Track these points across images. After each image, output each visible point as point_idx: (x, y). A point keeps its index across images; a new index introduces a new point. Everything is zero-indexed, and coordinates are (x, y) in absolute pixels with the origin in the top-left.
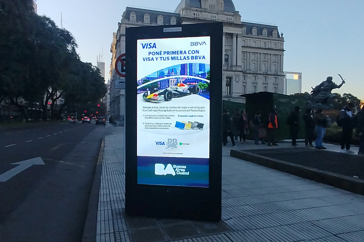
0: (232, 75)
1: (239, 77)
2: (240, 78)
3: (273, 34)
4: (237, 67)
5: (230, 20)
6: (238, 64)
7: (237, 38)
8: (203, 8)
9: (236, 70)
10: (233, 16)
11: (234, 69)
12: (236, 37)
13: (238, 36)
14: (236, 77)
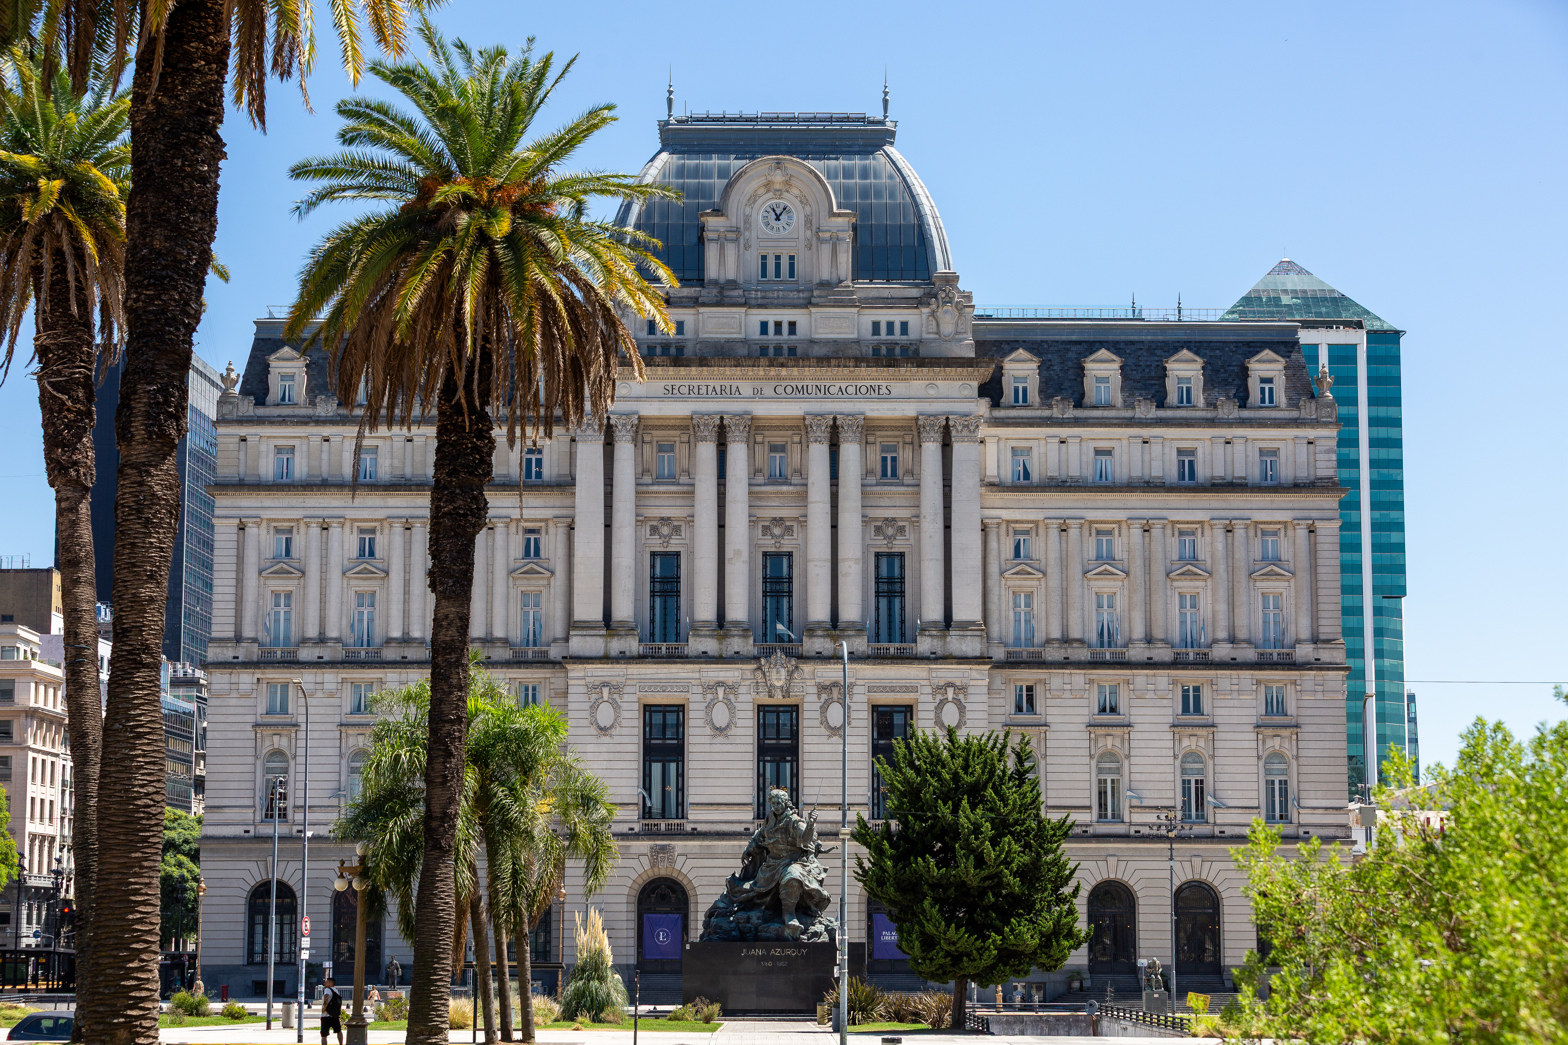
0: (915, 690)
1: (961, 697)
2: (969, 707)
3: (1254, 386)
4: (945, 636)
5: (897, 335)
6: (959, 615)
7: (946, 446)
8: (715, 283)
9: (940, 653)
10: (918, 303)
11: (924, 645)
12: (938, 436)
13: (954, 433)
14: (939, 697)
